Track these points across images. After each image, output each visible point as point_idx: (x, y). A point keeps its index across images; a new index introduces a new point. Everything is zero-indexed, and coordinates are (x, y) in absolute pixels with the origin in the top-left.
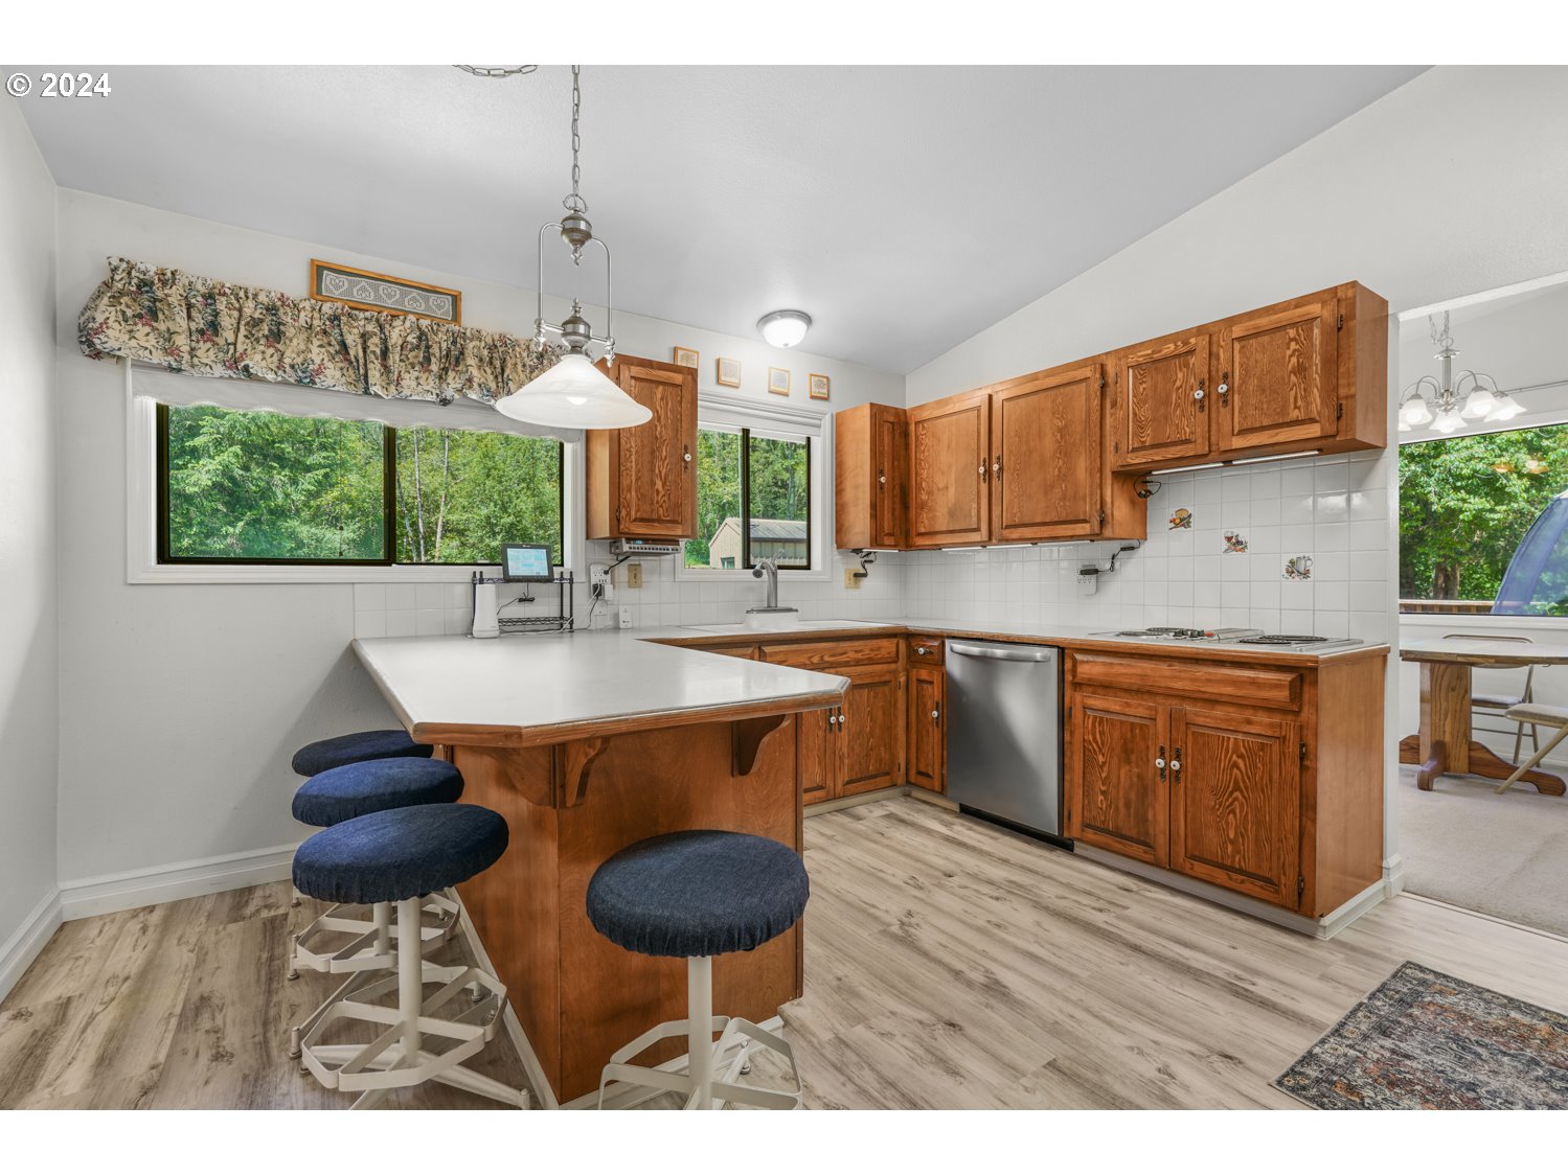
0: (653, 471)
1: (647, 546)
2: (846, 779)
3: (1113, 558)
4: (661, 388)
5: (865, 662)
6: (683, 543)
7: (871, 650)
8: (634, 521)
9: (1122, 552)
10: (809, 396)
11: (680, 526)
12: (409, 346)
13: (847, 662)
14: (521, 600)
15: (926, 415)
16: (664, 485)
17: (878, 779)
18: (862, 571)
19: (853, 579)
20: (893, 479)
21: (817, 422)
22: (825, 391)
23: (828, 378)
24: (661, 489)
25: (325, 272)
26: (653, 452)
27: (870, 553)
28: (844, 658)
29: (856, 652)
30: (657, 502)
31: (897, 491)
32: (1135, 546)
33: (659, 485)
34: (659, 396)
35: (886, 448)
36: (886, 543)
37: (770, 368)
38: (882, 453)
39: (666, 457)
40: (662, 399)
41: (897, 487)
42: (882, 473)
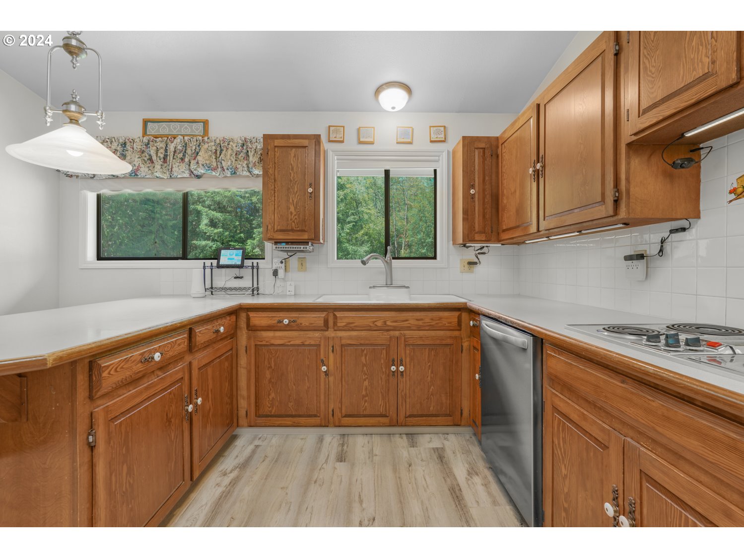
0: (288, 201)
1: (287, 246)
2: (408, 414)
3: (662, 242)
4: (294, 150)
5: (427, 328)
6: (310, 243)
7: (432, 319)
8: (276, 231)
9: (673, 235)
10: (429, 141)
11: (306, 233)
12: (178, 151)
13: (409, 327)
14: (235, 278)
15: (507, 135)
16: (295, 208)
17: (438, 418)
18: (476, 260)
19: (467, 266)
20: (484, 190)
21: (437, 158)
22: (443, 136)
23: (445, 127)
24: (293, 211)
25: (149, 123)
26: (288, 189)
27: (483, 247)
28: (405, 324)
29: (418, 320)
30: (291, 220)
31: (488, 198)
32: (687, 226)
33: (292, 209)
34: (293, 155)
35: (477, 167)
36: (477, 238)
37: (398, 127)
38: (473, 172)
39: (297, 192)
40: (295, 156)
41: (488, 196)
42: (473, 187)
